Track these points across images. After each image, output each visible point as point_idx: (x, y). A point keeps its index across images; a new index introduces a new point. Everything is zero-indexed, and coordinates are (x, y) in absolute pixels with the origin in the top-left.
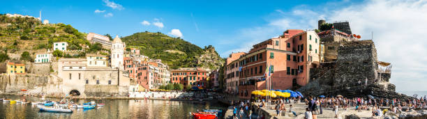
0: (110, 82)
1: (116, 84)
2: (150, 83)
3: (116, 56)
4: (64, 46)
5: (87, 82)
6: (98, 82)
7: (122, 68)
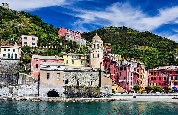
0: (91, 83)
1: (97, 84)
2: (130, 83)
3: (96, 56)
4: (34, 41)
5: (67, 82)
6: (78, 83)
7: (103, 68)
